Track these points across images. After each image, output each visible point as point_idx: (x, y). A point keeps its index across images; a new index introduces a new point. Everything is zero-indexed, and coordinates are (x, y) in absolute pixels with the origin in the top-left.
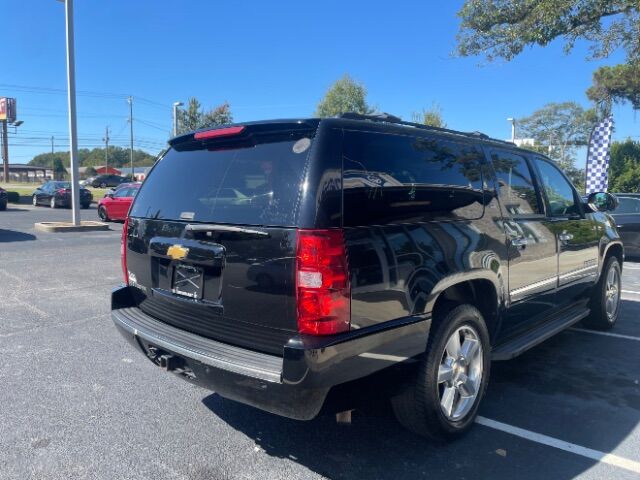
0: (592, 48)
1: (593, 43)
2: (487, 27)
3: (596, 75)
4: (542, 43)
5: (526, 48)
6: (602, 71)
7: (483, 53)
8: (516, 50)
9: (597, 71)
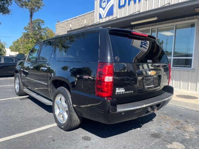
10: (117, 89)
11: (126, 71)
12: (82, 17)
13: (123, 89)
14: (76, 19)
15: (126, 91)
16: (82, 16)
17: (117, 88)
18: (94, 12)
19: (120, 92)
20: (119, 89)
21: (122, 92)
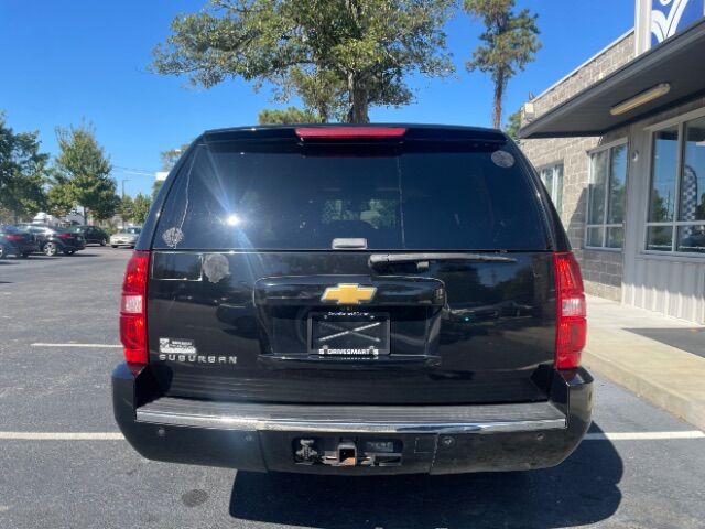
0: (273, 90)
1: (275, 86)
2: (202, 47)
3: (261, 116)
4: (248, 76)
5: (227, 77)
6: (266, 115)
7: (185, 75)
8: (216, 79)
9: (262, 113)
10: (164, 341)
11: (200, 279)
12: (596, 64)
13: (189, 343)
14: (578, 76)
15: (200, 352)
16: (594, 60)
17: (161, 340)
18: (633, 33)
19: (177, 355)
20: (170, 342)
21: (187, 357)
